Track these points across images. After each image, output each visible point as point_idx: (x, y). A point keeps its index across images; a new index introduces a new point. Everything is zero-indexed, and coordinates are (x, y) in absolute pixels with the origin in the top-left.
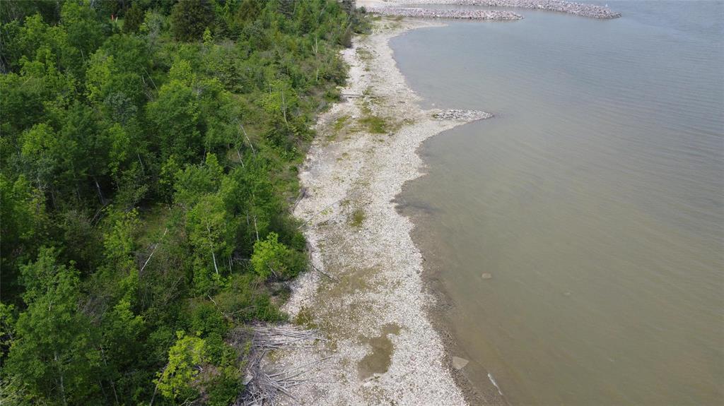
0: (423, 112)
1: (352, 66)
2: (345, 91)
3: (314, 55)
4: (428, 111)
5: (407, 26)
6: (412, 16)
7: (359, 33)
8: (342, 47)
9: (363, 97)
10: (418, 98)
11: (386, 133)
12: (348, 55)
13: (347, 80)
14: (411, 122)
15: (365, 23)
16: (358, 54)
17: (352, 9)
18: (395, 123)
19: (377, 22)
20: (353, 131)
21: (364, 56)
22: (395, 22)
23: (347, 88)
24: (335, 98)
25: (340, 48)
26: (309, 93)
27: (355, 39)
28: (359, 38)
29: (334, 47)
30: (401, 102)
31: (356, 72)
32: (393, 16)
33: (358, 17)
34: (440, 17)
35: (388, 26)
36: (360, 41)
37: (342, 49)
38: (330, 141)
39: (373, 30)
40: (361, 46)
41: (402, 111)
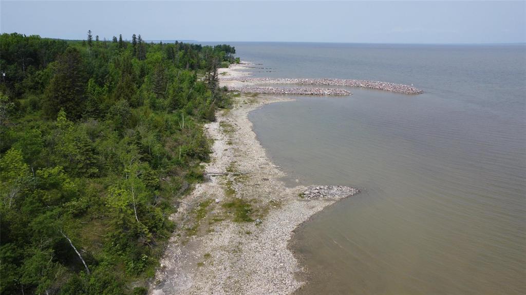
0: (288, 190)
1: (215, 140)
2: (209, 169)
3: (180, 130)
4: (294, 189)
5: (262, 101)
6: (265, 93)
7: (222, 107)
8: (207, 121)
9: (227, 175)
10: (281, 174)
11: (253, 221)
12: (212, 128)
13: (210, 155)
14: (277, 205)
15: (227, 100)
16: (221, 128)
17: (216, 88)
18: (261, 207)
19: (237, 98)
20: (216, 220)
21: (227, 129)
22: (251, 98)
23: (211, 164)
24: (198, 177)
25: (205, 122)
26: (171, 174)
27: (218, 114)
28: (222, 112)
29: (199, 121)
30: (265, 179)
31: (219, 147)
32: (249, 93)
33: (221, 94)
34: (288, 94)
35: (246, 102)
36: (223, 115)
37: (207, 123)
38: (190, 235)
39: (234, 105)
40: (224, 119)
41: (267, 190)
